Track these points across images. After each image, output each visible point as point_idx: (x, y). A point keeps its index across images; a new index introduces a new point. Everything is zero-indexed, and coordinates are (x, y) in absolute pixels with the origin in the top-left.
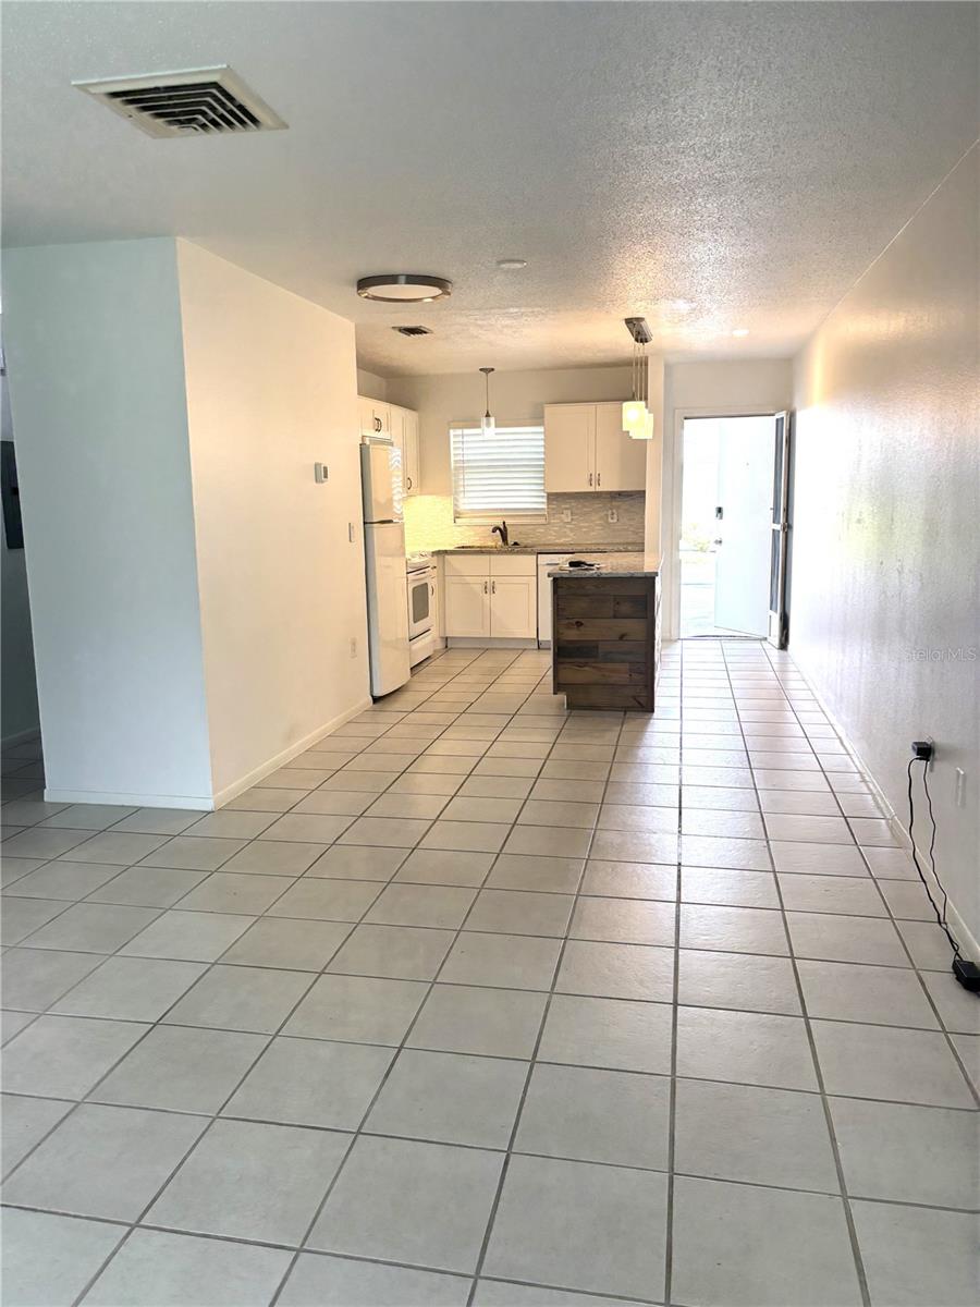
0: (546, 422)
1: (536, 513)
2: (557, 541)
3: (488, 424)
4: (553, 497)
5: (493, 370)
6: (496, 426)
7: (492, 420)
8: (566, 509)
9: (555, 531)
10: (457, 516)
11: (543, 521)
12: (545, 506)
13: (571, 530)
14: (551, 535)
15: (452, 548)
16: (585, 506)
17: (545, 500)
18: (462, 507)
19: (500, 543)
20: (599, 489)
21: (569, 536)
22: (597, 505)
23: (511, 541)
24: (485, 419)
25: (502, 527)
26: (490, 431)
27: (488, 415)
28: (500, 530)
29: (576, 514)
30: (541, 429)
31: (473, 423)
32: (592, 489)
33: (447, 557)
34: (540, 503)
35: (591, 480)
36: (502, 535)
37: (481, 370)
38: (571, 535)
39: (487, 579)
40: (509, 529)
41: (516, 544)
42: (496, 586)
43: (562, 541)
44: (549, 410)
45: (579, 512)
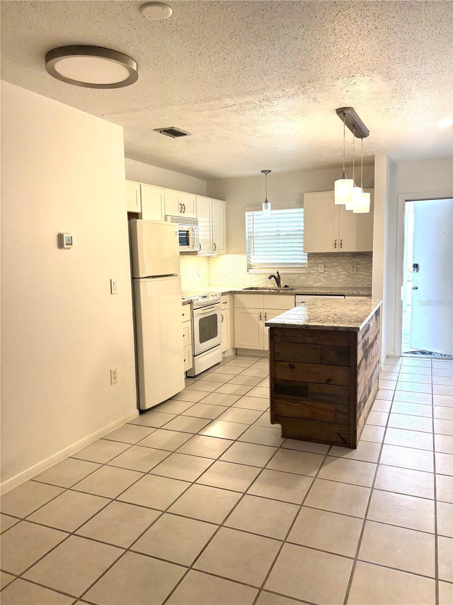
0: (305, 206)
1: (300, 266)
2: (314, 285)
3: (266, 208)
4: (311, 256)
5: (270, 171)
6: (272, 209)
7: (269, 204)
8: (320, 263)
9: (313, 278)
10: (250, 267)
11: (305, 271)
12: (306, 262)
13: (324, 278)
14: (310, 281)
15: (241, 290)
16: (334, 262)
17: (306, 257)
18: (253, 262)
19: (276, 285)
20: (341, 250)
21: (322, 282)
22: (343, 260)
23: (283, 284)
24: (264, 204)
25: (276, 276)
26: (267, 212)
27: (266, 202)
28: (275, 277)
29: (328, 267)
30: (302, 210)
31: (258, 208)
32: (336, 250)
33: (236, 295)
34: (303, 259)
35: (336, 244)
36: (277, 281)
37: (262, 171)
38: (324, 281)
39: (262, 311)
40: (282, 277)
41: (286, 286)
42: (267, 315)
43: (318, 285)
44: (307, 197)
45: (329, 265)
